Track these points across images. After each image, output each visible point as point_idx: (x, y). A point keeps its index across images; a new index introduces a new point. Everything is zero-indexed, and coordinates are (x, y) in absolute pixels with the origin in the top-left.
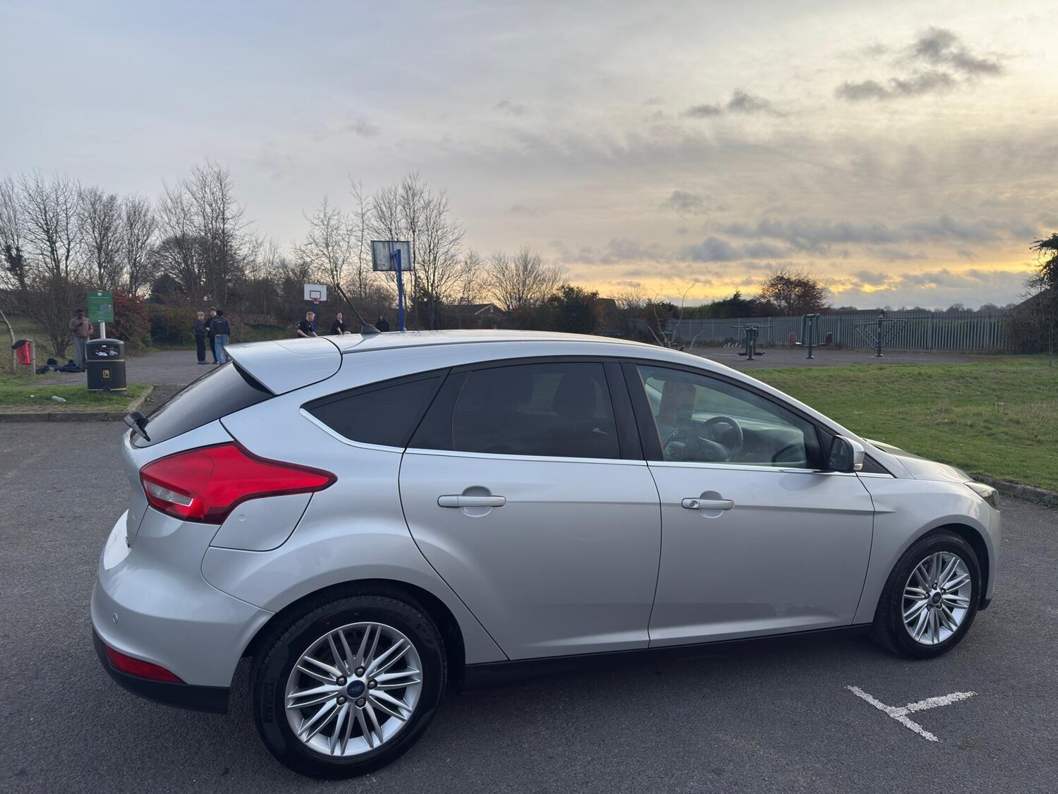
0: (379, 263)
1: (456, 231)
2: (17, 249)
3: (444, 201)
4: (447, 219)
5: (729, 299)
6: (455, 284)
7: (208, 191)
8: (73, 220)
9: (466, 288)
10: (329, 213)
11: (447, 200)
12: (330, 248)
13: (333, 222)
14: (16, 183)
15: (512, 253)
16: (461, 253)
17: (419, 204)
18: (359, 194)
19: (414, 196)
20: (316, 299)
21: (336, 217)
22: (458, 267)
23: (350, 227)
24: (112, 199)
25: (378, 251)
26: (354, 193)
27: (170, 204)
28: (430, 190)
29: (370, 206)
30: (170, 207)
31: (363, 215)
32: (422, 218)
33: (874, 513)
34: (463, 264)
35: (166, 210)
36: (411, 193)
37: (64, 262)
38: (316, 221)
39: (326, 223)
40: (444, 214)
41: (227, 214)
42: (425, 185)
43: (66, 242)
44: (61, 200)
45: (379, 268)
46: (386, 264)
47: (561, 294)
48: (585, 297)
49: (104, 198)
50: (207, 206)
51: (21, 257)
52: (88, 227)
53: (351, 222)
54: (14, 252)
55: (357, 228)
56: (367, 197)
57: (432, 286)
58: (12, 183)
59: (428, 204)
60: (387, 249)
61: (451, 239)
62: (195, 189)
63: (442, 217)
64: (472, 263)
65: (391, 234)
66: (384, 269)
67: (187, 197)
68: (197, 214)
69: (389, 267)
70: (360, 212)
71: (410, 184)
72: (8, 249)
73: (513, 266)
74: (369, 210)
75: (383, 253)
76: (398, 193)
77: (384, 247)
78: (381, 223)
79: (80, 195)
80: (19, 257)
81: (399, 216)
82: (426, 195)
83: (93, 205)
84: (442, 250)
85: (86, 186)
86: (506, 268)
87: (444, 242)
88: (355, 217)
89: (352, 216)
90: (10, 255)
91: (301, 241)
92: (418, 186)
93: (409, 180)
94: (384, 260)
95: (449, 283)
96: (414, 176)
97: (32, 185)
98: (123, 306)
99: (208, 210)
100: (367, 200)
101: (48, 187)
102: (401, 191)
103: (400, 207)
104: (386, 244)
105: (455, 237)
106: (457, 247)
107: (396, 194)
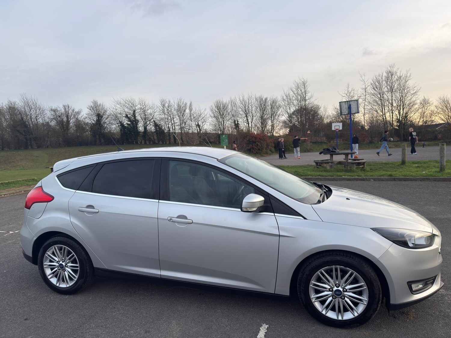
0: (343, 111)
1: (415, 89)
2: (238, 122)
3: (409, 75)
4: (410, 83)
7: (299, 90)
8: (254, 109)
10: (350, 91)
11: (410, 74)
13: (352, 94)
14: (237, 98)
16: (418, 99)
17: (395, 78)
18: (364, 79)
19: (392, 75)
20: (337, 129)
21: (353, 92)
22: (416, 106)
23: (359, 95)
24: (266, 99)
25: (343, 106)
26: (361, 79)
27: (285, 97)
28: (401, 71)
29: (369, 84)
30: (285, 99)
31: (366, 89)
32: (396, 85)
33: (279, 236)
34: (419, 104)
35: (284, 100)
37: (251, 124)
38: (344, 95)
39: (348, 95)
40: (409, 81)
41: (307, 98)
42: (398, 69)
43: (251, 117)
44: (250, 102)
45: (343, 114)
46: (346, 112)
49: (264, 99)
50: (299, 96)
51: (239, 123)
52: (258, 110)
53: (359, 93)
54: (236, 122)
55: (363, 95)
57: (402, 117)
58: (236, 99)
59: (400, 78)
60: (347, 105)
61: (412, 92)
62: (294, 90)
63: (407, 83)
64: (425, 103)
65: (380, 95)
66: (345, 114)
67: (291, 93)
68: (295, 100)
69: (348, 113)
70: (364, 87)
71: (390, 70)
72: (235, 121)
74: (368, 86)
76: (383, 75)
79: (256, 100)
80: (238, 124)
82: (398, 74)
83: (260, 102)
84: (407, 99)
85: (258, 96)
87: (408, 95)
88: (362, 90)
89: (360, 90)
90: (235, 123)
92: (395, 70)
93: (389, 68)
94: (346, 110)
96: (392, 67)
97: (241, 99)
98: (259, 139)
99: (299, 97)
100: (368, 81)
101: (246, 98)
102: (385, 74)
103: (384, 82)
104: (347, 103)
105: (414, 92)
106: (416, 96)
107: (382, 76)
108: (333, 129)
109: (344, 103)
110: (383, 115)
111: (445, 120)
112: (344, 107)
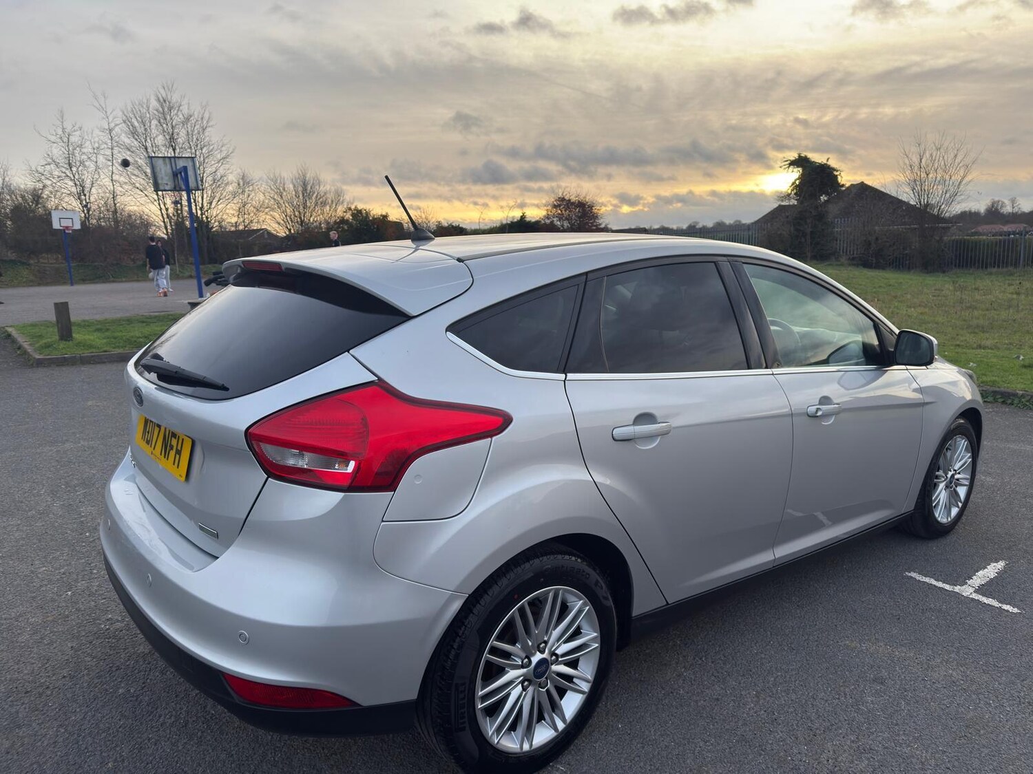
0: (160, 182)
1: (223, 148)
3: (206, 116)
4: (212, 135)
5: (516, 220)
6: (228, 207)
9: (241, 211)
10: (69, 128)
11: (210, 113)
12: (74, 169)
13: (74, 139)
15: (288, 174)
16: (231, 173)
17: (178, 118)
18: (104, 107)
19: (170, 109)
20: (67, 228)
21: (78, 133)
22: (230, 188)
23: (97, 145)
25: (158, 168)
26: (97, 105)
28: (189, 103)
29: (119, 121)
31: (111, 131)
32: (183, 133)
33: (924, 404)
34: (235, 185)
36: (166, 108)
38: (53, 138)
39: (65, 140)
40: (208, 129)
42: (183, 97)
45: (161, 188)
46: (169, 183)
47: (348, 216)
48: (374, 219)
53: (97, 139)
55: (106, 146)
56: (113, 110)
57: (201, 209)
59: (187, 119)
60: (169, 166)
61: (219, 157)
63: (206, 134)
64: (245, 182)
66: (167, 188)
69: (173, 186)
70: (107, 127)
71: (164, 95)
73: (291, 186)
74: (116, 125)
75: (164, 171)
76: (151, 106)
77: (165, 163)
78: (134, 140)
81: (154, 132)
82: (185, 109)
84: (208, 170)
86: (284, 189)
87: (211, 161)
88: (101, 133)
89: (97, 132)
91: (37, 161)
92: (175, 98)
93: (162, 91)
94: (167, 178)
95: (220, 207)
96: (168, 87)
100: (114, 113)
102: (154, 103)
103: (154, 122)
104: (167, 160)
105: (224, 155)
106: (227, 166)
107: (148, 108)
108: (56, 225)
109: (160, 161)
110: (159, 199)
111: (282, 222)
112: (163, 172)
